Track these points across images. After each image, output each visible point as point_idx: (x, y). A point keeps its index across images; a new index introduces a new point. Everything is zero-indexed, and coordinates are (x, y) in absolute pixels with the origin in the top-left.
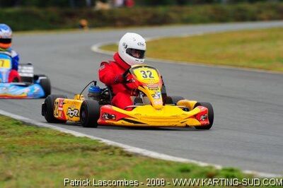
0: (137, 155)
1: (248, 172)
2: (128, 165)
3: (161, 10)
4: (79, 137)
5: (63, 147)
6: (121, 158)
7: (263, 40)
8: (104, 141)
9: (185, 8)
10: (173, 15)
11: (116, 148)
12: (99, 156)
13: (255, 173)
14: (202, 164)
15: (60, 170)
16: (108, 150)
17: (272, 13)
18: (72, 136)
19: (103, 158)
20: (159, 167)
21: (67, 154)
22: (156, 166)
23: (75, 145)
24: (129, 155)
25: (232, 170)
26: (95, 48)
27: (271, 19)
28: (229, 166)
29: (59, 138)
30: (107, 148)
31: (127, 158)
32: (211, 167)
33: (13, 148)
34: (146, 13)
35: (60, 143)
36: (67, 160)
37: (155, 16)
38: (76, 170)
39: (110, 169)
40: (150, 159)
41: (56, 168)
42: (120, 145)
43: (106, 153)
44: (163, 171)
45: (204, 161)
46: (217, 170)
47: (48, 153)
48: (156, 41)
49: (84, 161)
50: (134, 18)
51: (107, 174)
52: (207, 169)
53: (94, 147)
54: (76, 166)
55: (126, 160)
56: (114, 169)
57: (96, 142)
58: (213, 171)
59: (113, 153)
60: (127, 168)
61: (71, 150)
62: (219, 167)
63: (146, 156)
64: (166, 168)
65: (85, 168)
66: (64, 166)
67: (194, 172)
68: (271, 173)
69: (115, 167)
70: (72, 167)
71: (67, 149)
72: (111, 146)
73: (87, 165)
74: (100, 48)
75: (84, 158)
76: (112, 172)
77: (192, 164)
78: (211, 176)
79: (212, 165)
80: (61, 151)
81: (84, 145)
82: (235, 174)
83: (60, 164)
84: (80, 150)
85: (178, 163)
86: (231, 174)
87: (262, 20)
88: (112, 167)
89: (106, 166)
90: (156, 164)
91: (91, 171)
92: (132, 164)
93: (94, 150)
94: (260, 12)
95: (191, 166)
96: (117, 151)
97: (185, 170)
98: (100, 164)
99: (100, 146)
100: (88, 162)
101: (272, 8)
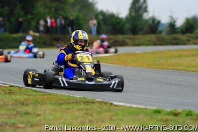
3: (120, 37)
9: (137, 36)
10: (128, 41)
19: (100, 106)
25: (190, 112)
33: (37, 101)
35: (68, 99)
38: (83, 112)
39: (106, 112)
44: (142, 112)
46: (179, 112)
47: (62, 104)
53: (92, 102)
54: (82, 109)
58: (176, 112)
69: (109, 111)
73: (90, 110)
78: (176, 115)
88: (107, 110)
97: (157, 112)
98: (98, 109)
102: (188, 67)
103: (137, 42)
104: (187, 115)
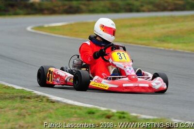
0: (58, 102)
1: (134, 114)
2: (52, 108)
3: (75, 3)
4: (18, 89)
5: (7, 96)
6: (47, 104)
7: (144, 25)
8: (36, 92)
9: (91, 2)
10: (83, 7)
11: (44, 97)
12: (32, 102)
13: (139, 115)
14: (103, 109)
15: (5, 112)
16: (39, 98)
17: (150, 7)
18: (13, 88)
19: (35, 104)
20: (73, 110)
21: (10, 101)
22: (71, 109)
23: (15, 94)
24: (53, 102)
25: (123, 113)
26: (29, 29)
27: (150, 11)
28: (121, 110)
29: (4, 89)
30: (38, 97)
31: (51, 104)
32: (109, 111)
34: (64, 5)
35: (5, 93)
36: (10, 105)
37: (71, 7)
38: (17, 111)
39: (40, 111)
40: (67, 105)
41: (3, 110)
42: (47, 95)
43: (37, 101)
44: (76, 113)
45: (104, 107)
46: (113, 113)
48: (71, 25)
49: (22, 105)
50: (56, 9)
51: (38, 114)
52: (106, 112)
53: (29, 96)
54: (16, 109)
55: (51, 105)
56: (42, 111)
57: (30, 93)
58: (110, 113)
59: (42, 100)
60: (51, 111)
61: (13, 98)
62: (114, 111)
63: (65, 103)
64: (78, 111)
65: (23, 110)
66: (8, 108)
67: (97, 114)
68: (150, 115)
69: (43, 110)
70: (13, 109)
71: (10, 97)
72: (40, 96)
73: (24, 109)
74: (32, 29)
75: (22, 103)
76: (41, 113)
77: (95, 108)
78: (109, 117)
79: (110, 109)
80: (6, 99)
81: (22, 94)
82: (125, 116)
83: (5, 107)
84: (19, 98)
85: (86, 108)
86: (122, 115)
87: (144, 11)
88: (41, 110)
89: (37, 109)
90: (72, 108)
91: (27, 113)
92: (55, 108)
93: (29, 98)
94: (142, 6)
95: (95, 110)
96: (44, 99)
97: (91, 113)
98: (33, 108)
99: (33, 95)
100: (25, 106)
101: (151, 3)
102: (138, 39)
103: (91, 8)
104: (120, 118)
